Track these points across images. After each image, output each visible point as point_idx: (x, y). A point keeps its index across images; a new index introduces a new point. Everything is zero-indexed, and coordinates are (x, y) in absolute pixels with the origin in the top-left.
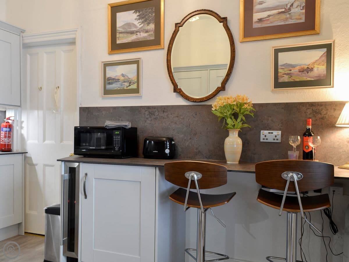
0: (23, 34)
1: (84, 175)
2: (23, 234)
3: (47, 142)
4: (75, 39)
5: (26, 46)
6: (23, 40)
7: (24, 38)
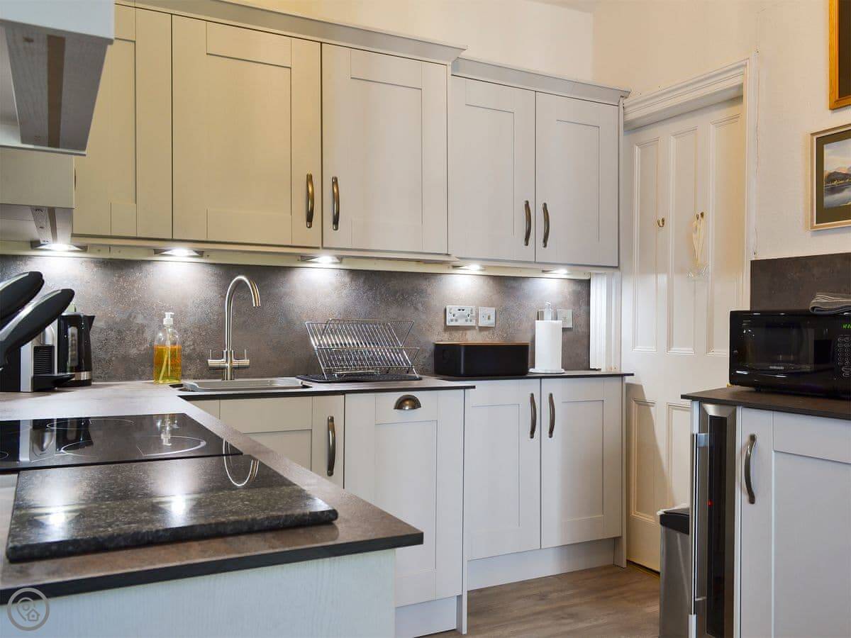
0: (625, 101)
1: (746, 439)
2: (624, 565)
3: (676, 350)
4: (740, 87)
5: (632, 128)
6: (624, 114)
7: (627, 110)
